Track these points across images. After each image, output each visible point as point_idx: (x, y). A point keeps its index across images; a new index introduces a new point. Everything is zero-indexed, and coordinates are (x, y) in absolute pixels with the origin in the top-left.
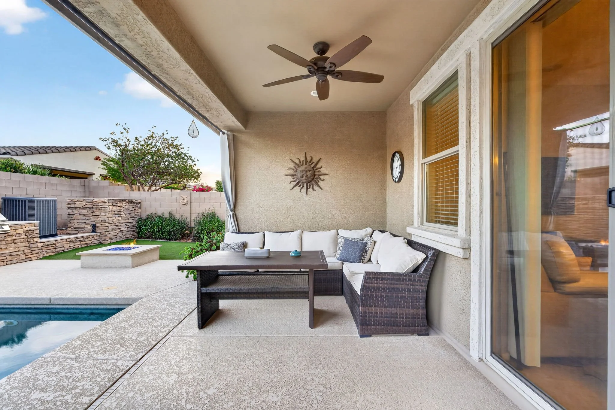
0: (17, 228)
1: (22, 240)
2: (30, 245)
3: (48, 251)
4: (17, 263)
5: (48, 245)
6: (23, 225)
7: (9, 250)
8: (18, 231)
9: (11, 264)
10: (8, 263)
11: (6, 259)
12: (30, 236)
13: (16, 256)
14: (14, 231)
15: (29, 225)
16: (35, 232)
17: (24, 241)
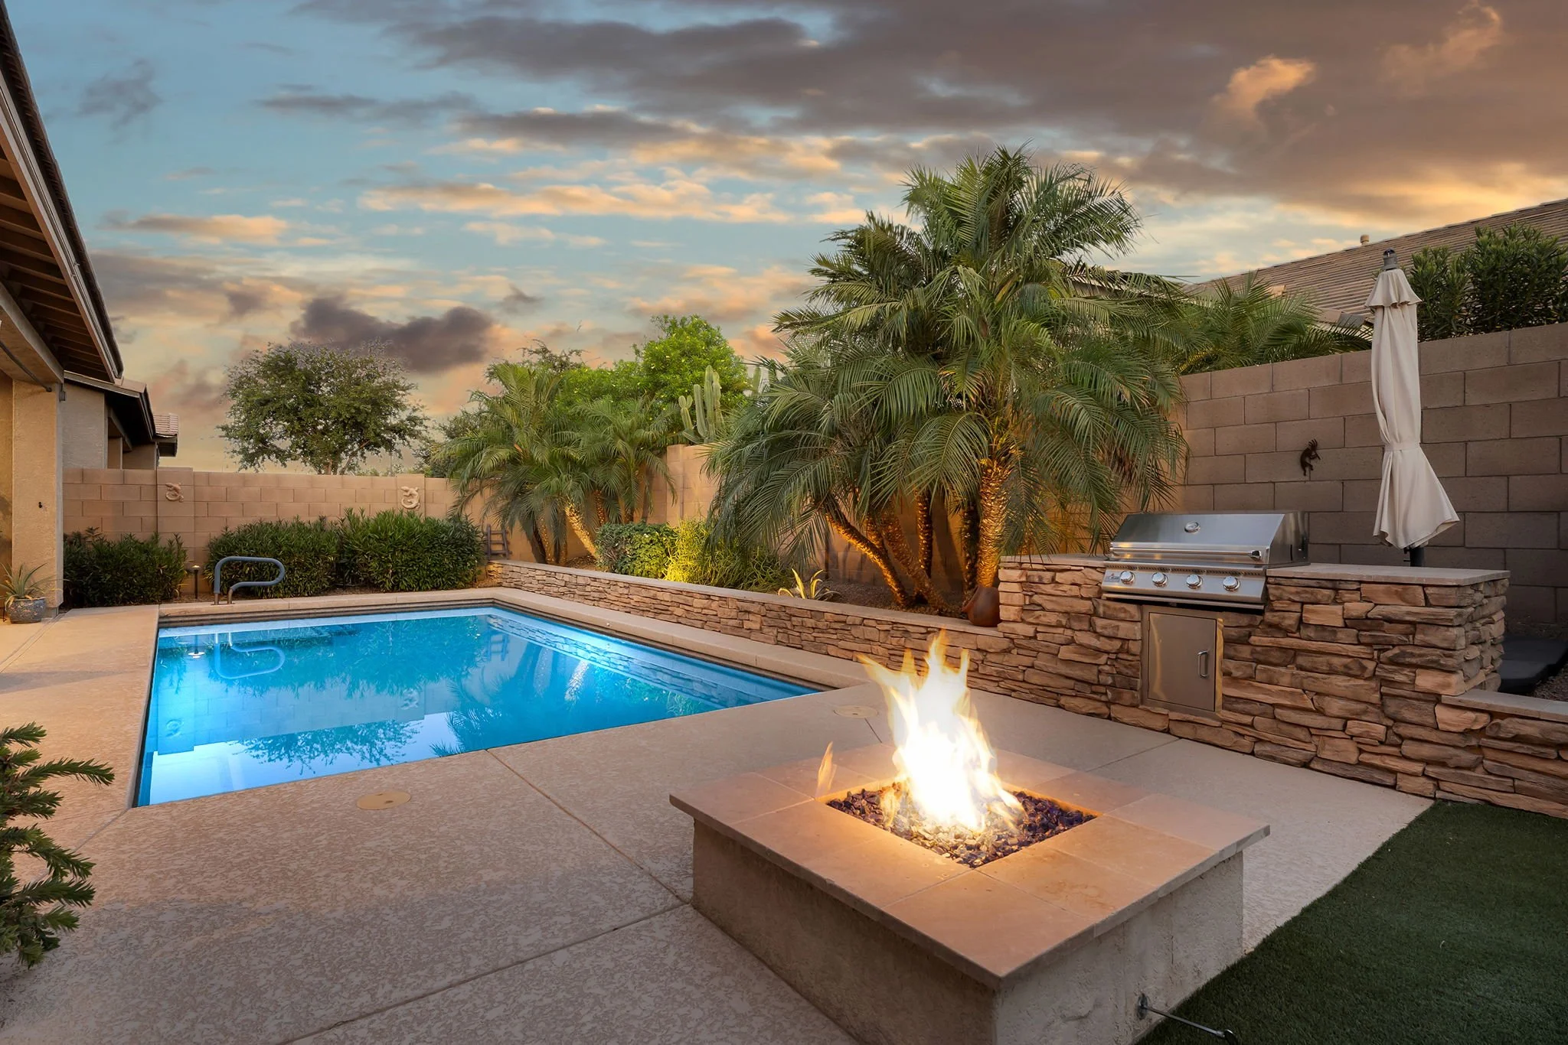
0: (1306, 597)
1: (1336, 661)
2: (1388, 701)
4: (1305, 765)
5: (1516, 739)
6: (1343, 586)
7: (1269, 693)
8: (1313, 612)
9: (1272, 758)
10: (1258, 748)
11: (1252, 726)
12: (1389, 654)
13: (1302, 734)
14: (1297, 607)
15: (1388, 593)
16: (1419, 637)
17: (1346, 666)
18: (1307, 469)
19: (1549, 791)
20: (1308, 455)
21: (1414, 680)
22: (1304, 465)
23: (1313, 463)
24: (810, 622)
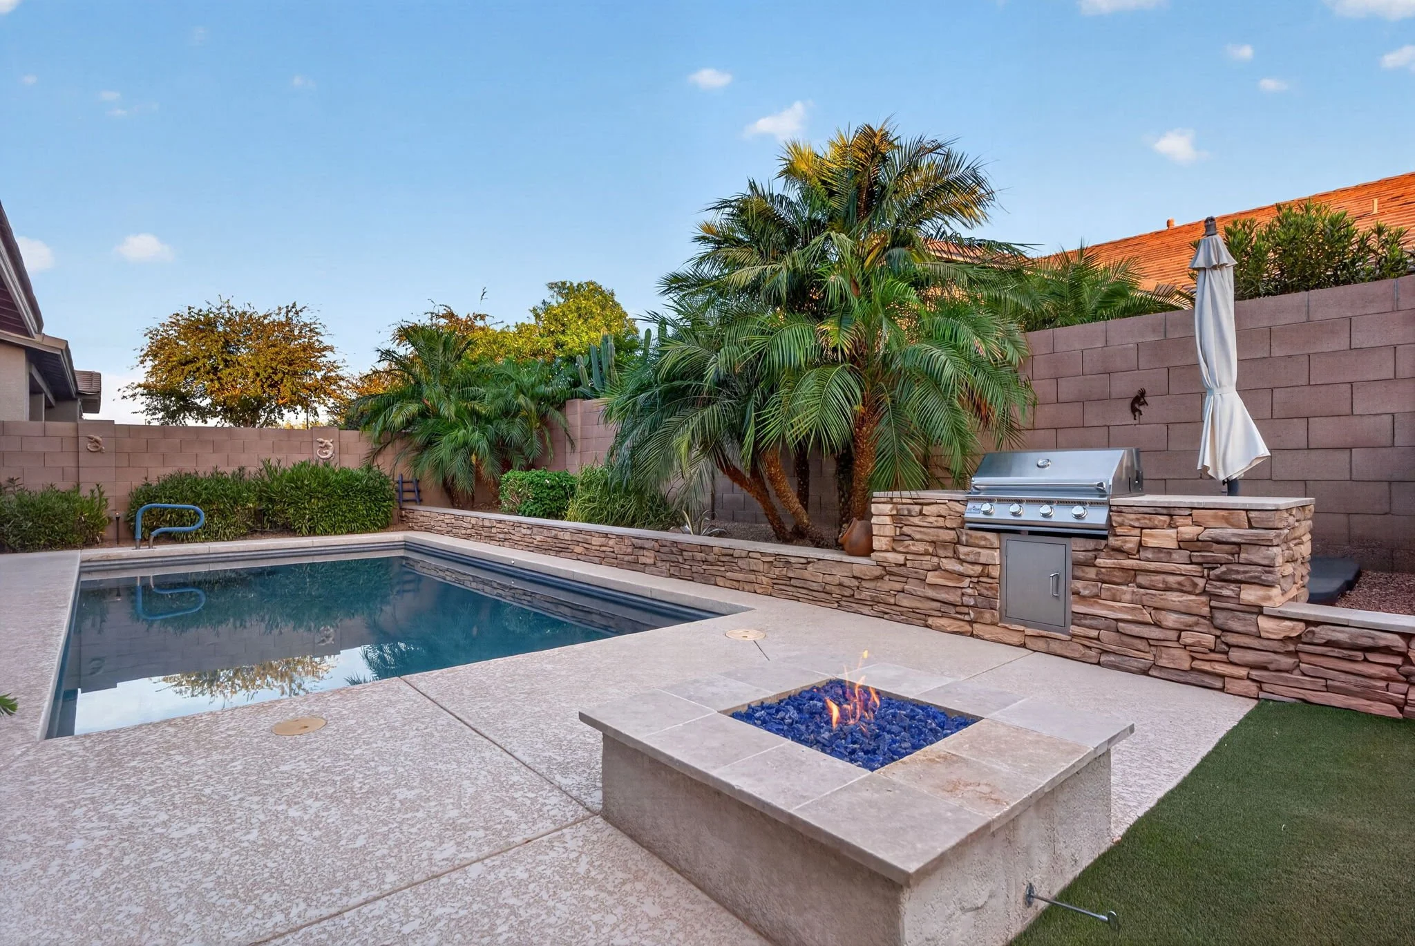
0: (1145, 522)
1: (1171, 580)
2: (1218, 614)
3: (1341, 680)
4: (1145, 672)
5: (1329, 643)
6: (1177, 512)
7: (1112, 608)
8: (1151, 536)
9: (1116, 667)
10: (1104, 658)
11: (1098, 639)
12: (1217, 572)
13: (1141, 645)
14: (1137, 532)
15: (1215, 517)
16: (1243, 556)
17: (1179, 583)
18: (1137, 414)
19: (1358, 689)
20: (1138, 401)
21: (1239, 595)
22: (1134, 410)
23: (1142, 408)
24: (700, 556)
